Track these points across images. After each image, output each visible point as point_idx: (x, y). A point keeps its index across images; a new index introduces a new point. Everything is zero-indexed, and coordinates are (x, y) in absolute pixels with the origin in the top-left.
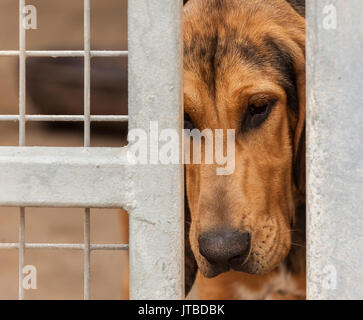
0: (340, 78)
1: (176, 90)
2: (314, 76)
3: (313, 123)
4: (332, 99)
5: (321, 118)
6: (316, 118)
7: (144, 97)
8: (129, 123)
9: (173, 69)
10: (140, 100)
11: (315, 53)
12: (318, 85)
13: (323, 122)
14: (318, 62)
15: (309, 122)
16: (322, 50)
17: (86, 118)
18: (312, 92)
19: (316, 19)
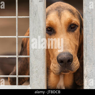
0: (94, 64)
1: (44, 68)
2: (86, 63)
3: (86, 78)
4: (91, 71)
5: (88, 76)
6: (86, 76)
7: (34, 70)
8: (30, 78)
9: (43, 61)
10: (33, 71)
11: (86, 56)
12: (87, 66)
13: (88, 77)
14: (87, 59)
15: (84, 77)
16: (89, 55)
17: (17, 76)
18: (85, 68)
19: (86, 46)
